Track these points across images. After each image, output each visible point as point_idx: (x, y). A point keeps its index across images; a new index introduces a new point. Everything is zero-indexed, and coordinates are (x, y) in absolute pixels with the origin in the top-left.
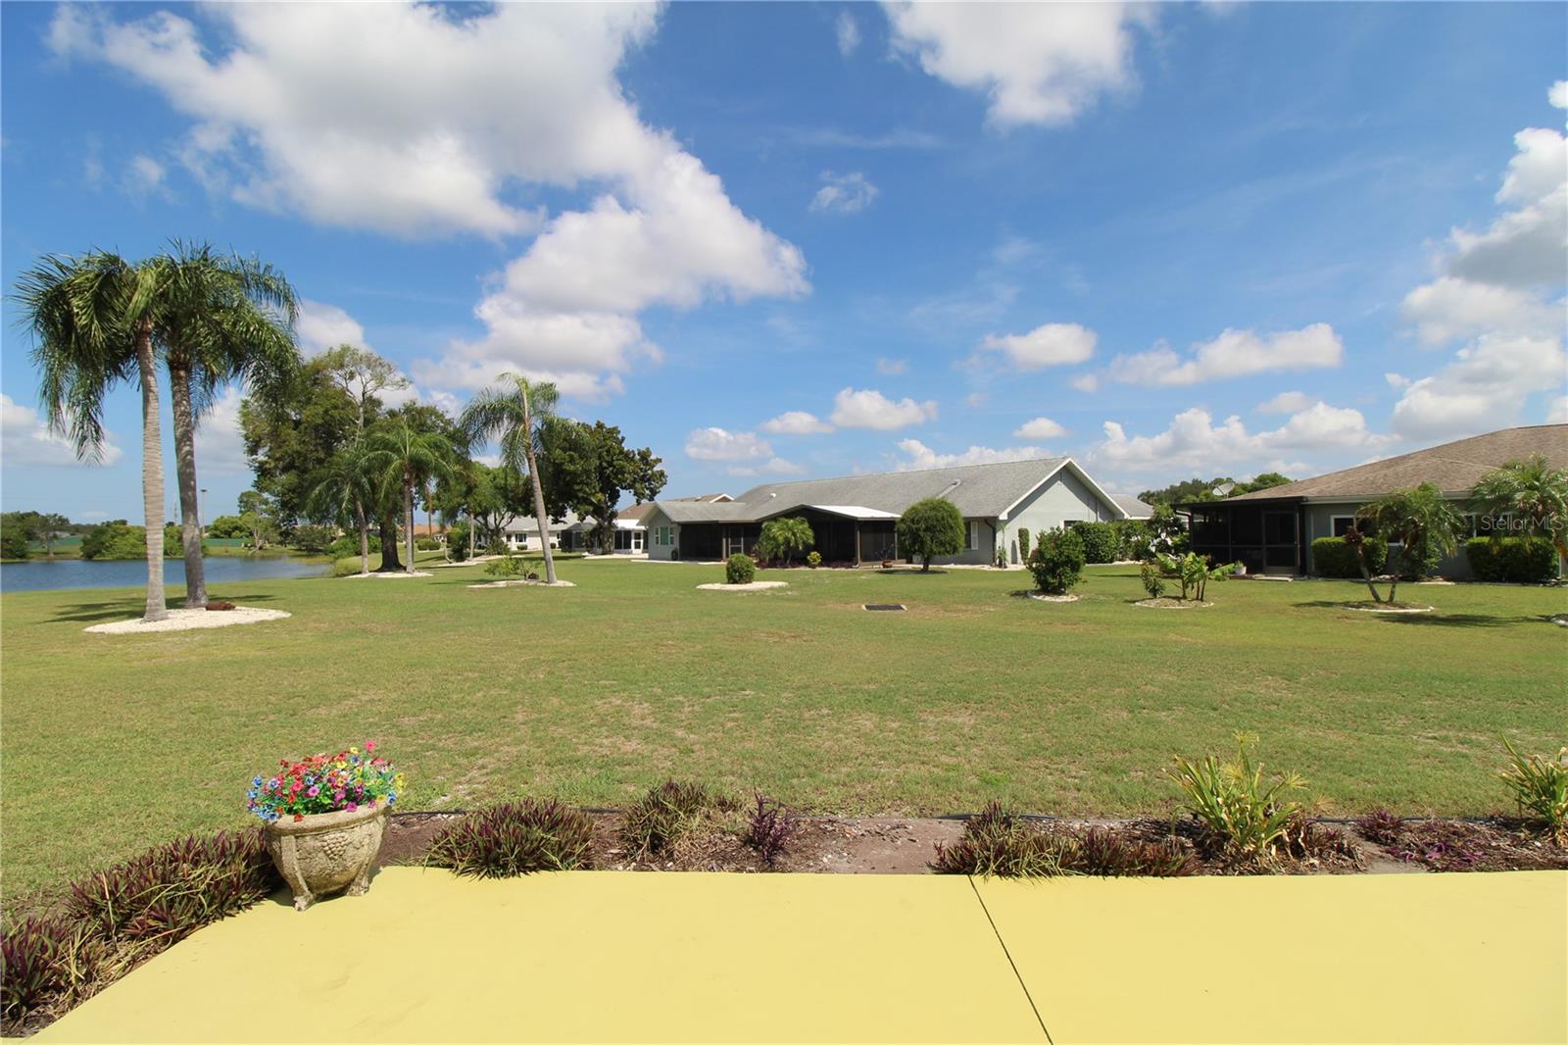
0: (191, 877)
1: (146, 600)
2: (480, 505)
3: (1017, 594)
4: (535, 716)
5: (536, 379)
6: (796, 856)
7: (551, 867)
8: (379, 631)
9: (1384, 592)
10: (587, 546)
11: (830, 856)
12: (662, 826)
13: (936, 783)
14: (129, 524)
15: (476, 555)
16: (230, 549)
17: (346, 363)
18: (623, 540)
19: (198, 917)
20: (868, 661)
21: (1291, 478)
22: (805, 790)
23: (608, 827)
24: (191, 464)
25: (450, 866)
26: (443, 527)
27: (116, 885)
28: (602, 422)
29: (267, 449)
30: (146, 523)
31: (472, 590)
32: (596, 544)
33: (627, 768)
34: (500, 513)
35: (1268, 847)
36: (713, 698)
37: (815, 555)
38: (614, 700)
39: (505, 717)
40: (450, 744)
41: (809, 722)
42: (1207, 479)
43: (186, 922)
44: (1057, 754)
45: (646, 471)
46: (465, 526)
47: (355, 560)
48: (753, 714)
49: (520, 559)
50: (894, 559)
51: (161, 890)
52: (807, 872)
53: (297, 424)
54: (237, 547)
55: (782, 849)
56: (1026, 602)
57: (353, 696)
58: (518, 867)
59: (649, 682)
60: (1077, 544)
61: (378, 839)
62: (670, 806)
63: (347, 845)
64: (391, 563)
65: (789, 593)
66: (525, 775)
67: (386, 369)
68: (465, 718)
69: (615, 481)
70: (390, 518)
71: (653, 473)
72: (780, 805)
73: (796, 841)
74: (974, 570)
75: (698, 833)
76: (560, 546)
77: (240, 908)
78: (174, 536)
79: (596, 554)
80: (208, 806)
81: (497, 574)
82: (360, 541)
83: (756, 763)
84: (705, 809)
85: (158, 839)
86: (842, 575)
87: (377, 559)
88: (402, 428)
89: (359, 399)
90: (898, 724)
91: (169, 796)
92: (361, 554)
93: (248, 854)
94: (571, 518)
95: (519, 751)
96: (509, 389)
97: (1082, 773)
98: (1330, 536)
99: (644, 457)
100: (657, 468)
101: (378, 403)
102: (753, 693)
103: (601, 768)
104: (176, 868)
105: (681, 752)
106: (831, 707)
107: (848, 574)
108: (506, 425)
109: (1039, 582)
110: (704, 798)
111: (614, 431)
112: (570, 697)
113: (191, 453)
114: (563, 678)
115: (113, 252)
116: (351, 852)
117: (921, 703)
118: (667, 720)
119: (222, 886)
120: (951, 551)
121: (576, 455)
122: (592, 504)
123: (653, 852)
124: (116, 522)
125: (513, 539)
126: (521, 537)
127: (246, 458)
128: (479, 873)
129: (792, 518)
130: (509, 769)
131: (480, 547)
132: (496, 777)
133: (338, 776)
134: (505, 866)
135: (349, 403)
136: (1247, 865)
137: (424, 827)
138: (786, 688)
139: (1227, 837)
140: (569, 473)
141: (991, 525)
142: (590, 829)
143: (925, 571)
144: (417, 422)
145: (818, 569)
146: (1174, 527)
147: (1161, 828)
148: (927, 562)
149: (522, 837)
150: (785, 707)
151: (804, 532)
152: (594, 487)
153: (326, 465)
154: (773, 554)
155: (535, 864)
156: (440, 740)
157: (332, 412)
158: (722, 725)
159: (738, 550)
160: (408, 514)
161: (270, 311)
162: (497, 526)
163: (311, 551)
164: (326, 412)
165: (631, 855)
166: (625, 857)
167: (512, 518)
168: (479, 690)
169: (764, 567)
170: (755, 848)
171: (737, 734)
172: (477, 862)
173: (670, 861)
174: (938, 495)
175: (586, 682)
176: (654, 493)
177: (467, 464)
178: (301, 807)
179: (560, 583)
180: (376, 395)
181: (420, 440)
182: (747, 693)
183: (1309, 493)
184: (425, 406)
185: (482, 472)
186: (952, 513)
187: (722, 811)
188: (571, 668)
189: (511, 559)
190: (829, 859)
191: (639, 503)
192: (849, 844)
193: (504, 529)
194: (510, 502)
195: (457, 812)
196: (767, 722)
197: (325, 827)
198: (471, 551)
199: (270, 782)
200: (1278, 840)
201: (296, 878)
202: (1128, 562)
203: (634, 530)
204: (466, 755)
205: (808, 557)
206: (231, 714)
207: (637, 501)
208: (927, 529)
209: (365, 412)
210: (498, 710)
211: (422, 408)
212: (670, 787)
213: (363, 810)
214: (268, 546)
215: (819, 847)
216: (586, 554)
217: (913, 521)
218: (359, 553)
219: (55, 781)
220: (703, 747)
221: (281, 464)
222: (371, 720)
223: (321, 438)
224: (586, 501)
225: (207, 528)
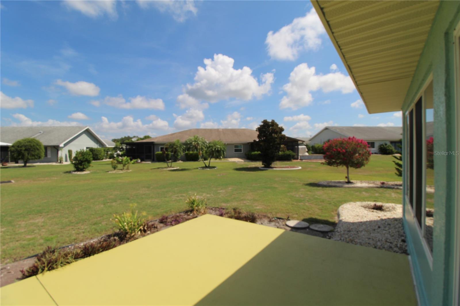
3: (67, 172)
9: (169, 164)
13: (23, 247)
21: (152, 137)
35: (138, 232)
42: (131, 136)
44: (77, 223)
50: (8, 162)
56: (70, 175)
60: (90, 155)
74: (48, 165)
97: (86, 227)
98: (159, 151)
109: (75, 167)
117: (18, 218)
120: (38, 158)
136: (132, 239)
139: (127, 233)
141: (56, 148)
143: (25, 166)
146: (121, 149)
147: (109, 236)
148: (26, 163)
174: (31, 136)
183: (155, 141)
186: (38, 144)
200: (140, 230)
202: (108, 160)
208: (26, 150)
217: (18, 146)
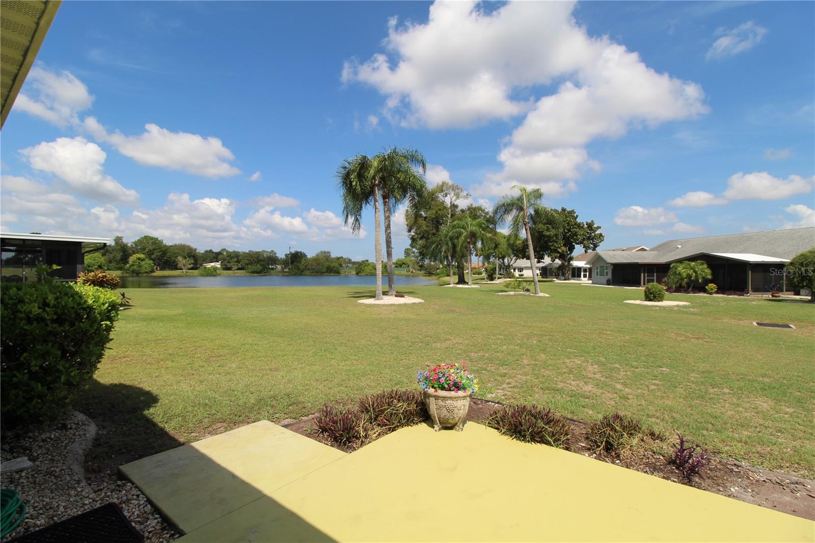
0: (398, 406)
1: (376, 291)
2: (501, 254)
4: (533, 362)
5: (530, 188)
6: (709, 481)
7: (548, 443)
8: (458, 311)
10: (556, 275)
11: (736, 488)
12: (613, 438)
14: (369, 261)
15: (499, 278)
16: (401, 272)
17: (444, 189)
18: (576, 273)
19: (400, 423)
20: (762, 362)
22: (713, 440)
23: (578, 430)
24: (390, 237)
25: (498, 429)
26: (484, 264)
27: (374, 402)
28: (565, 207)
29: (414, 230)
30: (376, 261)
31: (498, 295)
32: (561, 274)
33: (587, 400)
34: (510, 258)
36: (639, 369)
37: (712, 286)
38: (576, 361)
39: (518, 360)
40: (493, 369)
41: (714, 396)
43: (396, 424)
45: (591, 234)
46: (494, 263)
47: (447, 279)
48: (669, 383)
49: (521, 281)
50: (782, 291)
51: (388, 409)
52: (718, 493)
53: (425, 218)
54: (403, 271)
55: (697, 473)
57: (450, 340)
58: (531, 439)
59: (597, 354)
61: (467, 408)
62: (618, 428)
63: (455, 407)
64: (462, 281)
65: (691, 310)
66: (530, 392)
67: (460, 190)
68: (499, 358)
69: (572, 240)
70: (461, 259)
71: (595, 235)
72: (697, 446)
73: (709, 472)
75: (636, 448)
76: (541, 275)
77: (414, 424)
78: (385, 267)
79: (560, 280)
80: (400, 377)
81: (510, 288)
82: (450, 270)
83: (674, 414)
84: (640, 435)
85: (384, 387)
86: (735, 300)
87: (456, 279)
88: (466, 217)
89: (449, 205)
90: (793, 410)
91: (387, 371)
92: (449, 276)
93: (416, 402)
94: (547, 260)
95: (526, 379)
96: (516, 193)
99: (590, 226)
100: (598, 232)
101: (456, 207)
102: (668, 370)
103: (571, 397)
104: (392, 401)
105: (620, 398)
106: (731, 388)
107: (740, 300)
108: (514, 212)
110: (640, 429)
111: (572, 212)
112: (552, 355)
113: (390, 233)
114: (546, 345)
115: (364, 155)
116: (456, 411)
118: (610, 377)
119: (408, 413)
121: (550, 227)
122: (559, 252)
123: (607, 452)
124: (365, 261)
125: (517, 270)
126: (521, 270)
127: (407, 234)
128: (511, 437)
129: (694, 261)
130: (522, 387)
131: (501, 274)
132: (516, 390)
133: (451, 376)
134: (524, 436)
135: (445, 207)
137: (484, 407)
138: (693, 371)
140: (546, 236)
142: (569, 428)
143: (812, 301)
144: (473, 214)
145: (715, 295)
149: (533, 424)
150: (694, 383)
151: (704, 271)
152: (560, 244)
153: (436, 236)
154: (678, 285)
155: (540, 440)
156: (488, 366)
157: (439, 212)
158: (648, 387)
159: (653, 281)
160: (469, 257)
161: (417, 170)
162: (509, 264)
163: (430, 274)
164: (436, 212)
165: (593, 450)
166: (589, 449)
167: (516, 260)
168: (505, 345)
169: (671, 292)
170: (677, 468)
171: (659, 394)
172: (511, 431)
173: (618, 460)
175: (559, 349)
176: (595, 246)
177: (495, 234)
178: (437, 386)
179: (542, 294)
180: (456, 203)
181: (474, 222)
182: (664, 369)
184: (477, 206)
185: (502, 237)
187: (652, 439)
188: (550, 340)
189: (516, 281)
190: (735, 490)
191: (586, 252)
192: (752, 484)
193: (512, 265)
194: (515, 252)
195: (498, 403)
196: (680, 390)
197: (446, 397)
198: (498, 276)
199: (426, 373)
201: (435, 417)
203: (583, 267)
204: (501, 376)
205: (707, 287)
206: (406, 341)
207: (585, 251)
209: (451, 211)
210: (514, 356)
211: (475, 207)
212: (617, 417)
213: (461, 393)
214: (414, 271)
215: (727, 480)
216: (555, 279)
218: (448, 275)
219: (352, 357)
220: (635, 397)
221: (420, 236)
222: (458, 352)
223: (434, 224)
224: (556, 251)
225: (394, 263)
